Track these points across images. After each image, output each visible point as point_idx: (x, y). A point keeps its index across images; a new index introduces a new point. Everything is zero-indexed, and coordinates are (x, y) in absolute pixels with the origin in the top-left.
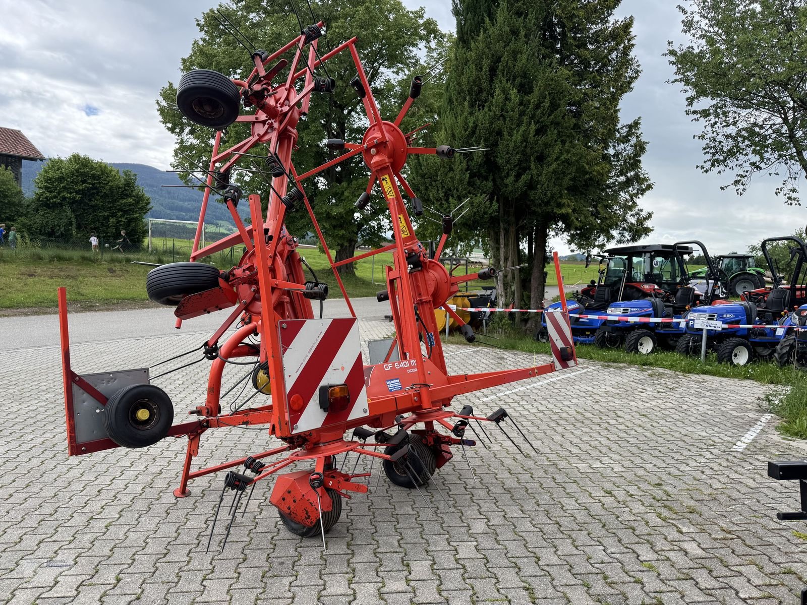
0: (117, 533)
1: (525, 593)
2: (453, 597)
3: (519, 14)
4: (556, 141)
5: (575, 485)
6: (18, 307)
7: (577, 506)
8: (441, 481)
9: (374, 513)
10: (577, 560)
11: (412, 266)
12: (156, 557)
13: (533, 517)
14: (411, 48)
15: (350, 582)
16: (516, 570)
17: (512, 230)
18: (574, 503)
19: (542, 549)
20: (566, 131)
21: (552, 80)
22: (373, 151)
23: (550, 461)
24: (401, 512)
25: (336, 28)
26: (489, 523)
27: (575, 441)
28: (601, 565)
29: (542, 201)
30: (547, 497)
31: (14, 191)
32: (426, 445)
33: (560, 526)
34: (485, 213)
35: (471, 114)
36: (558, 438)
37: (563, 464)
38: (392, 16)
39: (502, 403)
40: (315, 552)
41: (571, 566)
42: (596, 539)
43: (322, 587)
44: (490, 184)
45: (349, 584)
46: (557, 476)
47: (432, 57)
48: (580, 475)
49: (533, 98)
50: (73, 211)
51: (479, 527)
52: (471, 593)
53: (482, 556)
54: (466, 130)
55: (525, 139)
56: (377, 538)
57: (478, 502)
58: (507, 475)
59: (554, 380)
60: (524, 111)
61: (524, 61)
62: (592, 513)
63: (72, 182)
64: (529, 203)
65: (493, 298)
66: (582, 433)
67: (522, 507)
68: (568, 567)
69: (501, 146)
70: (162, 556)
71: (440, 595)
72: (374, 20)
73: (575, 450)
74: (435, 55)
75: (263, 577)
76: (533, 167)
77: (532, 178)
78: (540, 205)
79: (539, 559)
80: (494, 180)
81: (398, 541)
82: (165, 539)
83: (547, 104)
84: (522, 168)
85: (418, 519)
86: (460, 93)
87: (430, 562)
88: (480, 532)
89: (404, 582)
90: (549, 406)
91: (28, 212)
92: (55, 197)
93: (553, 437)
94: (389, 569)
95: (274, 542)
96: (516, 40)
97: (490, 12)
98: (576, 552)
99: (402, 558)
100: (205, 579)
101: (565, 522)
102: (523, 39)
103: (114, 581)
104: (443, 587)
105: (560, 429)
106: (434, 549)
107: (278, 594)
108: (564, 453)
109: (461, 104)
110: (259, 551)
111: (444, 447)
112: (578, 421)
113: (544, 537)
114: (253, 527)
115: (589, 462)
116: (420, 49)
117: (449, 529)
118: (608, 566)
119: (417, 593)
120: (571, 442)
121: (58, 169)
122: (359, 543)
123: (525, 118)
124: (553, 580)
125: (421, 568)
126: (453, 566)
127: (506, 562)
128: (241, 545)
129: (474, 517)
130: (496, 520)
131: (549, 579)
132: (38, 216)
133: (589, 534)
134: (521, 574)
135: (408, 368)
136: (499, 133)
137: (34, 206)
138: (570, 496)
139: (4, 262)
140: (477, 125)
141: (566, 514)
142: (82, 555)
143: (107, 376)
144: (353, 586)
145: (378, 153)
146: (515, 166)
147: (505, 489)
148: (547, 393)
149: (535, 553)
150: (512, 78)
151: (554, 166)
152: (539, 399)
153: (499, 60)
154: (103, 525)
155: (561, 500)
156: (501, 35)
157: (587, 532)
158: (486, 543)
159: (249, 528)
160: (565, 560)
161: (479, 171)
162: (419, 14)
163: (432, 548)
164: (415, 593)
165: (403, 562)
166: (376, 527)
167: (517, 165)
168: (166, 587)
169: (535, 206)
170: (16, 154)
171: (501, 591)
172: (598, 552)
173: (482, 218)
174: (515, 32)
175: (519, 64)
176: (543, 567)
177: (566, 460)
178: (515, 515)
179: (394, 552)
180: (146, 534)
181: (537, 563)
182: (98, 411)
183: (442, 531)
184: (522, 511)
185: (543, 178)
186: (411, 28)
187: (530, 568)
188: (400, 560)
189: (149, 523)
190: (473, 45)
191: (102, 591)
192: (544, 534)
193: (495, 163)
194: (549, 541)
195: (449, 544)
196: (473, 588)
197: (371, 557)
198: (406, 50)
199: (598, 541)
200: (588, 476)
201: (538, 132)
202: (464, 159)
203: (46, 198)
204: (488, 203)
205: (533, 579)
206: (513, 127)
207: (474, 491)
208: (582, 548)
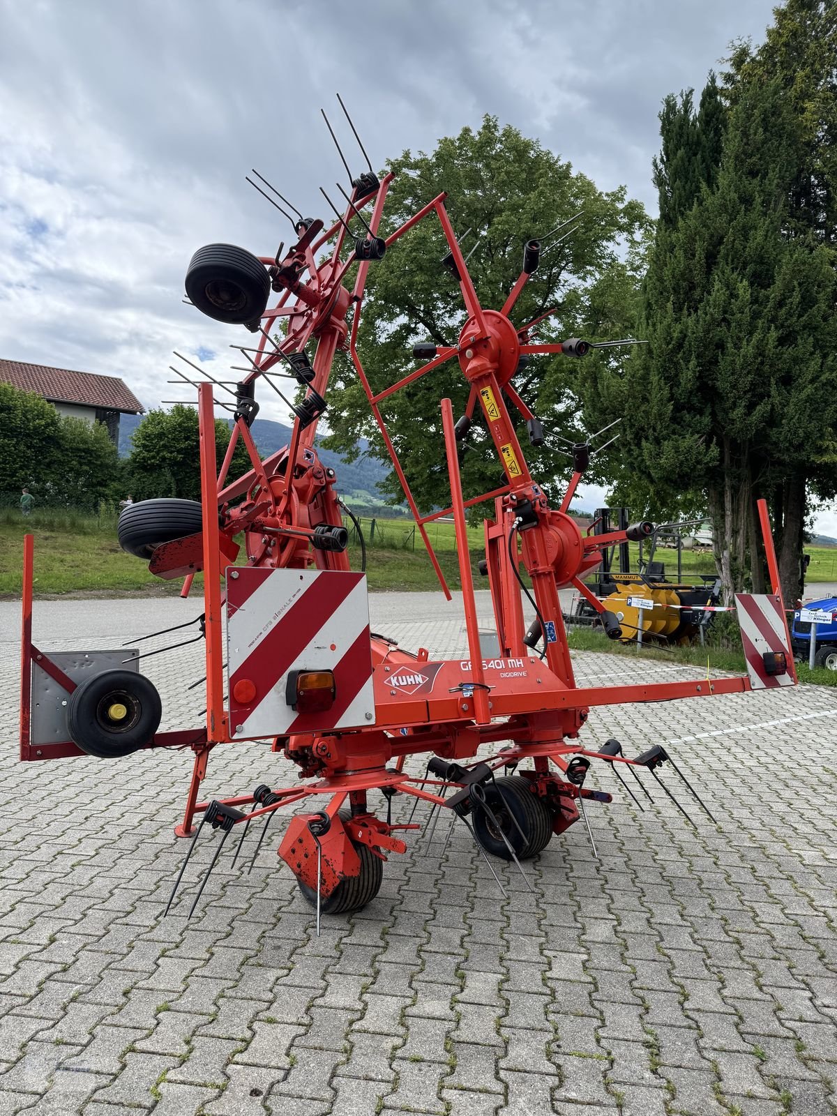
0: (82, 875)
1: (643, 1051)
2: (518, 1040)
3: (753, 174)
4: (812, 354)
5: (787, 884)
6: (92, 589)
7: (782, 919)
8: (562, 855)
9: (440, 891)
10: (756, 1009)
11: (521, 519)
12: (114, 915)
13: (697, 927)
14: (605, 243)
15: (365, 990)
16: (641, 1010)
17: (745, 489)
18: (778, 912)
19: (698, 983)
20: (828, 338)
21: (804, 263)
22: (469, 353)
23: (754, 842)
24: (484, 894)
25: (499, 224)
26: (619, 928)
27: (808, 814)
28: (798, 1024)
29: (791, 444)
30: (732, 898)
31: (108, 450)
32: (536, 795)
33: (742, 948)
34: (699, 462)
35: (677, 320)
36: (780, 807)
37: (776, 848)
38: (579, 202)
39: (702, 748)
40: (330, 938)
41: (741, 1018)
42: (800, 978)
43: (321, 991)
44: (706, 420)
45: (362, 994)
46: (759, 867)
47: (637, 254)
48: (803, 869)
49: (774, 292)
50: (174, 474)
51: (601, 931)
52: (550, 1036)
53: (590, 979)
54: (668, 344)
55: (760, 352)
56: (430, 929)
57: (612, 892)
58: (674, 856)
59: (798, 719)
60: (760, 312)
61: (759, 239)
62: (806, 934)
63: (173, 439)
64: (769, 447)
65: (716, 592)
66: (824, 803)
67: (684, 908)
68: (736, 1019)
69: (722, 363)
70: (122, 915)
71: (498, 1032)
72: (551, 209)
73: (804, 828)
74: (641, 250)
75: (242, 964)
76: (773, 392)
77: (772, 409)
78: (788, 450)
79: (686, 998)
80: (713, 414)
81: (462, 938)
82: (137, 892)
83: (796, 298)
84: (757, 395)
85: (506, 908)
86: (662, 293)
87: (500, 977)
88: (599, 939)
89: (446, 1004)
90: (780, 757)
91: (122, 476)
92: (154, 457)
93: (772, 804)
94: (432, 979)
95: (280, 915)
96: (747, 210)
97: (709, 176)
98: (758, 995)
99: (458, 964)
100: (163, 955)
101: (751, 941)
102: (759, 208)
103: (46, 942)
104: (507, 1021)
105: (787, 794)
106: (513, 956)
107: (253, 994)
108: (782, 831)
109: (663, 307)
110: (253, 925)
111: (564, 801)
112: (823, 783)
113: (708, 962)
114: (259, 890)
115: (825, 849)
116: (619, 244)
117: (549, 929)
118: (812, 1028)
119: (462, 1024)
120: (801, 815)
121: (159, 423)
122: (401, 932)
123: (760, 323)
124: (702, 1037)
125: (481, 984)
126: (535, 989)
127: (628, 995)
128: (233, 913)
129: (597, 915)
130: (633, 923)
131: (694, 1034)
132: (133, 480)
133: (789, 968)
134: (647, 1018)
135: (502, 670)
136: (721, 346)
137: (129, 468)
138: (774, 900)
139: (85, 534)
140: (685, 336)
141: (758, 930)
142: (26, 900)
143: (80, 656)
144: (366, 997)
145: (475, 355)
146: (745, 393)
147: (663, 877)
148: (781, 737)
149: (682, 987)
150: (740, 265)
151: (809, 390)
152: (766, 747)
153: (720, 242)
154: (70, 864)
155: (755, 905)
156: (724, 206)
157: (787, 964)
158: (603, 959)
159: (254, 890)
160: (733, 1006)
161: (689, 402)
162: (617, 197)
163: (512, 955)
164: (458, 1023)
165: (457, 971)
166: (435, 912)
167: (748, 391)
168: (108, 959)
169: (779, 451)
170: (113, 406)
171: (603, 1042)
172: (798, 1001)
173: (693, 469)
174: (747, 200)
175: (752, 244)
176: (690, 1013)
177: (784, 841)
178: (668, 920)
179: (449, 953)
180: (116, 882)
181: (681, 1004)
182: (64, 703)
183: (537, 932)
184: (682, 916)
185: (790, 409)
186: (605, 215)
187: (665, 1010)
188: (453, 966)
189: (126, 868)
190: (681, 223)
191: (25, 953)
192: (709, 957)
193: (714, 388)
194: (715, 970)
195: (541, 953)
196: (556, 1030)
197: (412, 957)
198: (598, 247)
199: (803, 981)
200: (815, 872)
201: (782, 341)
202: (666, 384)
203: (144, 458)
204: (702, 447)
205: (665, 1029)
206: (742, 335)
207: (610, 876)
208: (770, 990)
